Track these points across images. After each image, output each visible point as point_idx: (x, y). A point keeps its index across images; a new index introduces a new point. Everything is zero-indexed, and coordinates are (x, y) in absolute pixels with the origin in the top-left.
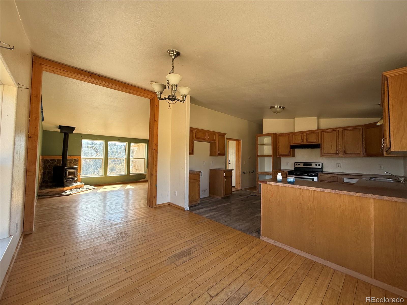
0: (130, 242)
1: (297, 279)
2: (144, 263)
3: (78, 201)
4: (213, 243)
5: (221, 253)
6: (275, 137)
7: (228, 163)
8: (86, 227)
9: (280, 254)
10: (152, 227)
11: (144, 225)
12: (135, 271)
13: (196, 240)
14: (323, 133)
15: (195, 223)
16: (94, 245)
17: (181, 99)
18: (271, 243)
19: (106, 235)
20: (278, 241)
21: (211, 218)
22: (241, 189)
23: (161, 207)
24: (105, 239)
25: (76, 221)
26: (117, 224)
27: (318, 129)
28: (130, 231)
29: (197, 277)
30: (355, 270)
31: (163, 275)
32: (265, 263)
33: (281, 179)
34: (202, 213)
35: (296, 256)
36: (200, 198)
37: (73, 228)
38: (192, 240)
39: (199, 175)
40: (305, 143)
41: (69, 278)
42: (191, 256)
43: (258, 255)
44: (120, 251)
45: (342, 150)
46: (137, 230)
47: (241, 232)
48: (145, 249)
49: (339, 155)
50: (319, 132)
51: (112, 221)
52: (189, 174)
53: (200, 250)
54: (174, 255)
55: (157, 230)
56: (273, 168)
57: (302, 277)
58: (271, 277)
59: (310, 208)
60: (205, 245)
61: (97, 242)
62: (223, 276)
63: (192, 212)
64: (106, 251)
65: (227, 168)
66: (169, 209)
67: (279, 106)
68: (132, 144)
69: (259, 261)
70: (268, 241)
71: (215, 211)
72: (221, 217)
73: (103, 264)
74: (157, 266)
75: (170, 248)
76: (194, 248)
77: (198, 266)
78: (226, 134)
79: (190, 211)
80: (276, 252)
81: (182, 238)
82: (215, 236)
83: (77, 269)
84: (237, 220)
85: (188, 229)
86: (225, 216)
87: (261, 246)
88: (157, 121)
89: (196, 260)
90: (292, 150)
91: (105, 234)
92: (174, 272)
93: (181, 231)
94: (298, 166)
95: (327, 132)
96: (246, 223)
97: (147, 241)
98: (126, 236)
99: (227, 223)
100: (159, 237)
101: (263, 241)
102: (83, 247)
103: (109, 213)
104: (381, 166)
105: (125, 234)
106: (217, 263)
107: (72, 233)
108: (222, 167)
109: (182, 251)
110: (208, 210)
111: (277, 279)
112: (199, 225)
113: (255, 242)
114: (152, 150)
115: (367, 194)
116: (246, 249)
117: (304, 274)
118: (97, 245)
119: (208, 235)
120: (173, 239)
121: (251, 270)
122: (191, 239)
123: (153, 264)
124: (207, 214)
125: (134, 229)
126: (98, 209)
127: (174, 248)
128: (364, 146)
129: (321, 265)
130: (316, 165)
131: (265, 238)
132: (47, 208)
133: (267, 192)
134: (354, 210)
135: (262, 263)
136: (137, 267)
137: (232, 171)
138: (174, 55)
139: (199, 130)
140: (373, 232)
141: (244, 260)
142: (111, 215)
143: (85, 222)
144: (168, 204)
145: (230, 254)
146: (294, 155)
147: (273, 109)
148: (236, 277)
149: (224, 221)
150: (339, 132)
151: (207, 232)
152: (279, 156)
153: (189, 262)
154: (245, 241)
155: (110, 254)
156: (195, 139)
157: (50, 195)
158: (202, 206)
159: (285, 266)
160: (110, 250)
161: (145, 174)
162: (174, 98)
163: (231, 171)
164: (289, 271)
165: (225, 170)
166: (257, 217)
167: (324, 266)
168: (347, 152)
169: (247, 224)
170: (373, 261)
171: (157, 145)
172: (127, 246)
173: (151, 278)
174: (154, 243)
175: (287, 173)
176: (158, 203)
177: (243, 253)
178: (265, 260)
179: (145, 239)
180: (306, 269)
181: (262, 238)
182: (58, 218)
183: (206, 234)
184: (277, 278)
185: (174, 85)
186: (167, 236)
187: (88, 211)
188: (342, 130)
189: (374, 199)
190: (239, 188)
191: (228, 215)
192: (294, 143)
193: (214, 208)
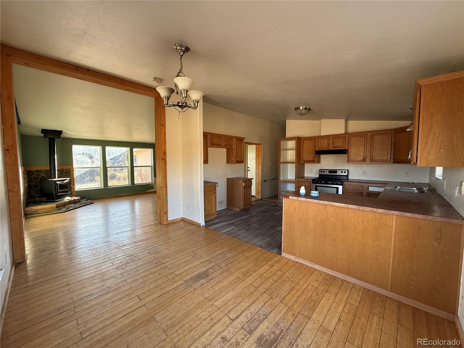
0: (141, 265)
1: (317, 295)
2: (159, 289)
3: (75, 219)
4: (232, 262)
5: (241, 273)
6: (299, 140)
7: (247, 170)
8: (88, 250)
9: (301, 270)
10: (164, 247)
11: (156, 245)
12: (150, 298)
13: (214, 260)
14: (350, 137)
15: (212, 240)
16: (100, 271)
17: (193, 106)
18: (292, 259)
19: (113, 259)
20: (299, 258)
21: (229, 233)
22: (262, 199)
23: (174, 222)
24: (112, 263)
25: (76, 244)
26: (125, 246)
27: (346, 133)
28: (140, 253)
29: (216, 300)
30: (373, 283)
31: (180, 300)
32: (285, 281)
33: (304, 193)
34: (220, 228)
35: (317, 271)
36: (217, 210)
37: (74, 252)
38: (210, 260)
39: (216, 186)
40: (331, 148)
41: (76, 311)
42: (208, 278)
43: (279, 273)
44: (130, 276)
45: (370, 156)
46: (148, 252)
47: (261, 248)
48: (159, 273)
49: (366, 162)
50: (347, 136)
51: (118, 242)
52: (204, 186)
53: (219, 271)
54: (191, 277)
55: (171, 250)
56: (296, 176)
57: (322, 293)
58: (292, 295)
59: (333, 223)
60: (223, 266)
61: (104, 268)
62: (243, 297)
63: (209, 228)
64: (115, 278)
65: (246, 177)
66: (183, 225)
67: (304, 108)
68: (135, 150)
69: (280, 279)
70: (289, 258)
71: (233, 226)
72: (240, 232)
73: (112, 293)
74: (172, 290)
75: (186, 271)
76: (212, 269)
77: (217, 288)
78: (245, 138)
79: (206, 227)
80: (297, 268)
81: (198, 258)
82: (235, 254)
83: (84, 299)
84: (257, 235)
85: (205, 247)
86: (245, 230)
87: (282, 263)
88: (164, 125)
89: (214, 281)
90: (317, 156)
91: (112, 257)
92: (192, 296)
93: (197, 251)
94: (322, 173)
95: (354, 136)
96: (266, 238)
97: (160, 263)
98: (136, 259)
99: (246, 239)
100: (173, 258)
101: (284, 257)
102: (87, 274)
103: (114, 233)
104: (407, 173)
105: (135, 257)
106: (237, 284)
107: (73, 259)
108: (241, 175)
109: (199, 273)
110: (225, 225)
111: (297, 297)
112: (217, 242)
113: (276, 259)
114: (160, 159)
115: (390, 211)
116: (266, 267)
117: (323, 290)
118: (104, 271)
119: (226, 254)
120: (188, 259)
121: (272, 289)
122: (208, 258)
123: (168, 289)
124: (224, 229)
125: (144, 250)
126: (101, 228)
127: (190, 270)
128: (392, 152)
129: (340, 280)
130: (342, 172)
131: (286, 254)
132: (39, 229)
133: (289, 207)
134: (376, 226)
135: (283, 281)
136: (151, 293)
137: (252, 180)
138: (183, 51)
139: (213, 135)
140: (392, 248)
141: (264, 279)
142: (117, 235)
143: (86, 244)
144: (181, 219)
145: (251, 273)
146: (319, 162)
147: (298, 111)
148: (256, 297)
149: (243, 237)
150: (368, 136)
151: (226, 250)
152: (303, 163)
153: (207, 285)
154: (266, 259)
155: (120, 280)
156: (210, 145)
157: (40, 214)
158: (219, 221)
159: (305, 283)
160: (119, 275)
161: (153, 184)
162: (184, 105)
163: (250, 180)
164: (309, 289)
165: (244, 179)
166: (279, 230)
167: (343, 281)
168: (374, 158)
169: (268, 239)
170: (390, 275)
171: (166, 154)
172: (138, 271)
173: (168, 305)
174: (167, 266)
175: (311, 181)
176: (170, 219)
177: (264, 271)
178: (286, 278)
179: (157, 261)
180: (326, 285)
181: (283, 254)
182: (53, 241)
183: (225, 252)
184: (297, 295)
185: (184, 91)
186: (182, 257)
187: (89, 231)
188: (370, 134)
189: (396, 215)
190: (260, 198)
191: (248, 229)
192: (319, 148)
193: (232, 222)
